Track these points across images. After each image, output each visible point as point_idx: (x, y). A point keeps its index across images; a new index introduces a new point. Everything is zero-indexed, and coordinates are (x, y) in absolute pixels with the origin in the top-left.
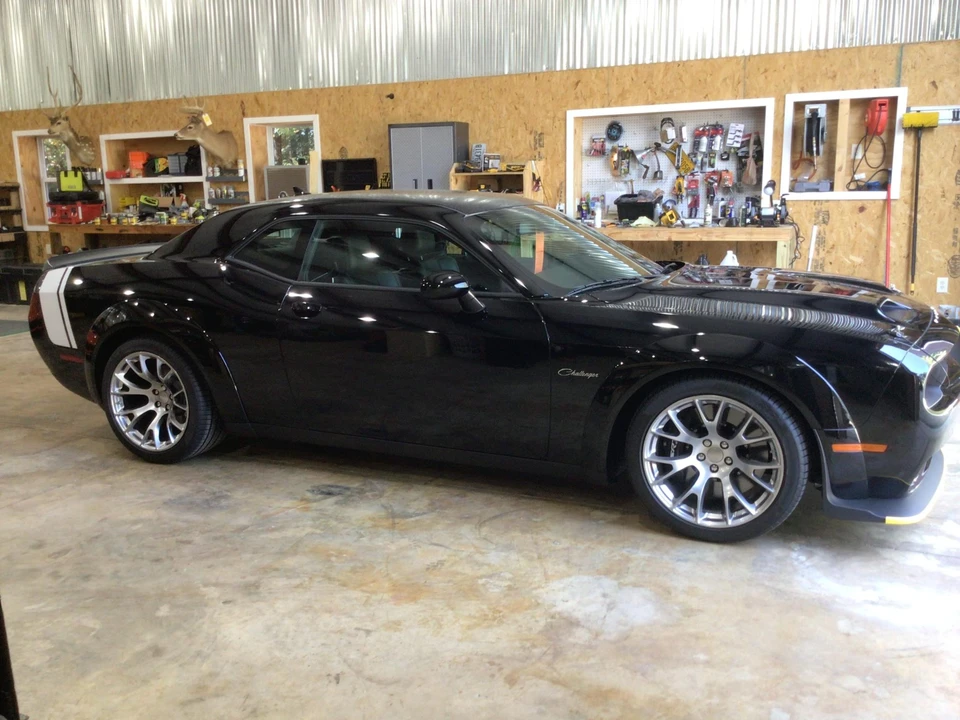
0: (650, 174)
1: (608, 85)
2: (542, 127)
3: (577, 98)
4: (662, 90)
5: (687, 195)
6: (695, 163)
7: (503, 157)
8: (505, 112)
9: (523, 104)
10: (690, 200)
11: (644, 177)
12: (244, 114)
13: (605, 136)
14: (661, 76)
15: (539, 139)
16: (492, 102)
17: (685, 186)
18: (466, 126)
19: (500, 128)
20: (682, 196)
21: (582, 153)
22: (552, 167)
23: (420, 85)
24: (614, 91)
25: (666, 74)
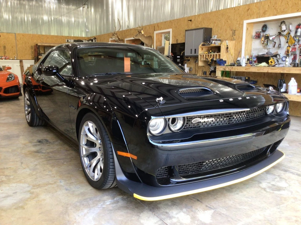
0: (277, 45)
1: (259, 9)
2: (235, 28)
3: (248, 15)
4: (280, 9)
5: (291, 54)
6: (295, 40)
7: (222, 40)
8: (224, 23)
9: (230, 20)
10: (292, 57)
11: (274, 47)
12: (155, 30)
13: (261, 31)
14: (280, 3)
15: (234, 32)
16: (220, 20)
17: (290, 50)
18: (211, 29)
19: (222, 29)
20: (289, 55)
21: (252, 38)
22: (238, 44)
23: (199, 16)
24: (262, 12)
25: (282, 3)
